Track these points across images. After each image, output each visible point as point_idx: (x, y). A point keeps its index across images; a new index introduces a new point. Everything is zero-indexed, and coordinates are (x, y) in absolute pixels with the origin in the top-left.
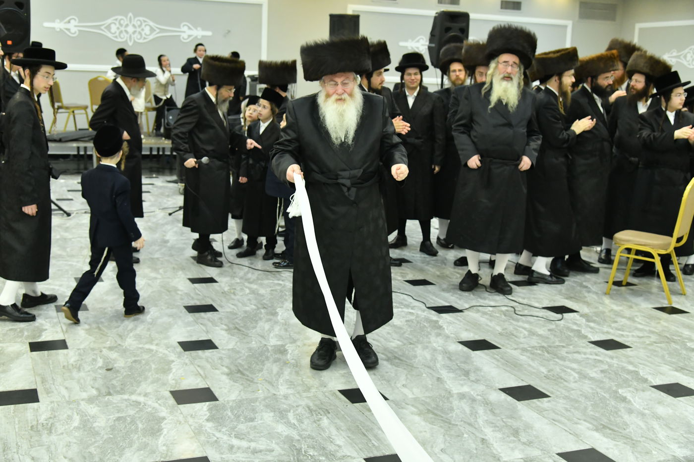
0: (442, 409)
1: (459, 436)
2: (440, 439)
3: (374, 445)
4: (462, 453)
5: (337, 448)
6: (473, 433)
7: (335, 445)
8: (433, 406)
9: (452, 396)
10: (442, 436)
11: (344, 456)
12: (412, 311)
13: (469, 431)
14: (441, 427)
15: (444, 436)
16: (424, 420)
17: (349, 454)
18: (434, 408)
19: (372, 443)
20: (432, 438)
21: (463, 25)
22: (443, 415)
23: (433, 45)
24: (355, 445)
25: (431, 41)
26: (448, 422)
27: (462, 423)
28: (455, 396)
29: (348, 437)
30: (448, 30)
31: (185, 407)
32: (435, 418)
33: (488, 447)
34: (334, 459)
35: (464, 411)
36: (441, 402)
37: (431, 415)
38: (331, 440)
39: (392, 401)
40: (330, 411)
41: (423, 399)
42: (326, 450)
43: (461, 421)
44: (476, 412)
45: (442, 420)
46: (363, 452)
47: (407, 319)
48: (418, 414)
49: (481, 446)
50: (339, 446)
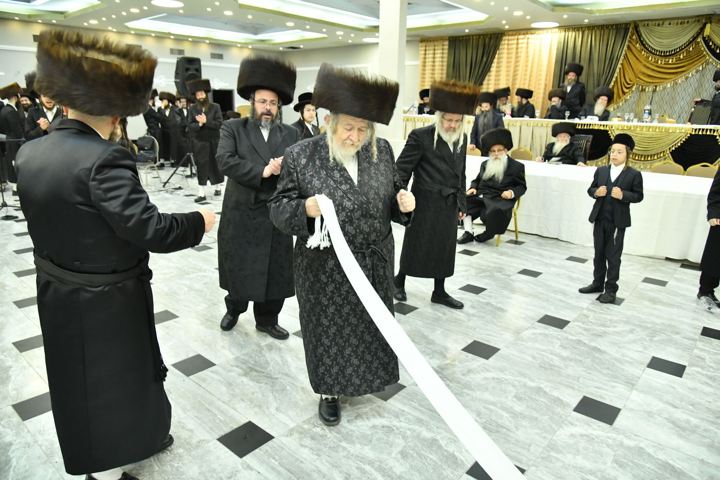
0: (260, 365)
1: (284, 390)
2: (271, 398)
3: (221, 420)
4: (293, 408)
5: (190, 433)
6: (293, 384)
7: (187, 430)
8: (253, 362)
9: (263, 349)
10: (271, 394)
11: (199, 442)
12: (205, 274)
13: (289, 382)
14: (266, 384)
15: (272, 393)
16: (251, 379)
17: (203, 438)
18: (253, 365)
19: (219, 418)
20: (264, 398)
21: (197, 66)
22: (263, 371)
23: (178, 80)
24: (204, 425)
25: (176, 77)
26: (269, 377)
27: (281, 375)
28: (265, 348)
29: (196, 417)
30: (187, 70)
31: (31, 422)
32: (258, 376)
33: (309, 395)
34: (192, 449)
35: (276, 361)
36: (257, 357)
37: (254, 373)
38: (182, 424)
39: (219, 365)
40: (171, 391)
41: (242, 357)
42: (181, 439)
43: (279, 373)
44: (286, 361)
45: (265, 376)
46: (213, 431)
47: (204, 282)
48: (244, 375)
49: (304, 396)
50: (191, 431)
